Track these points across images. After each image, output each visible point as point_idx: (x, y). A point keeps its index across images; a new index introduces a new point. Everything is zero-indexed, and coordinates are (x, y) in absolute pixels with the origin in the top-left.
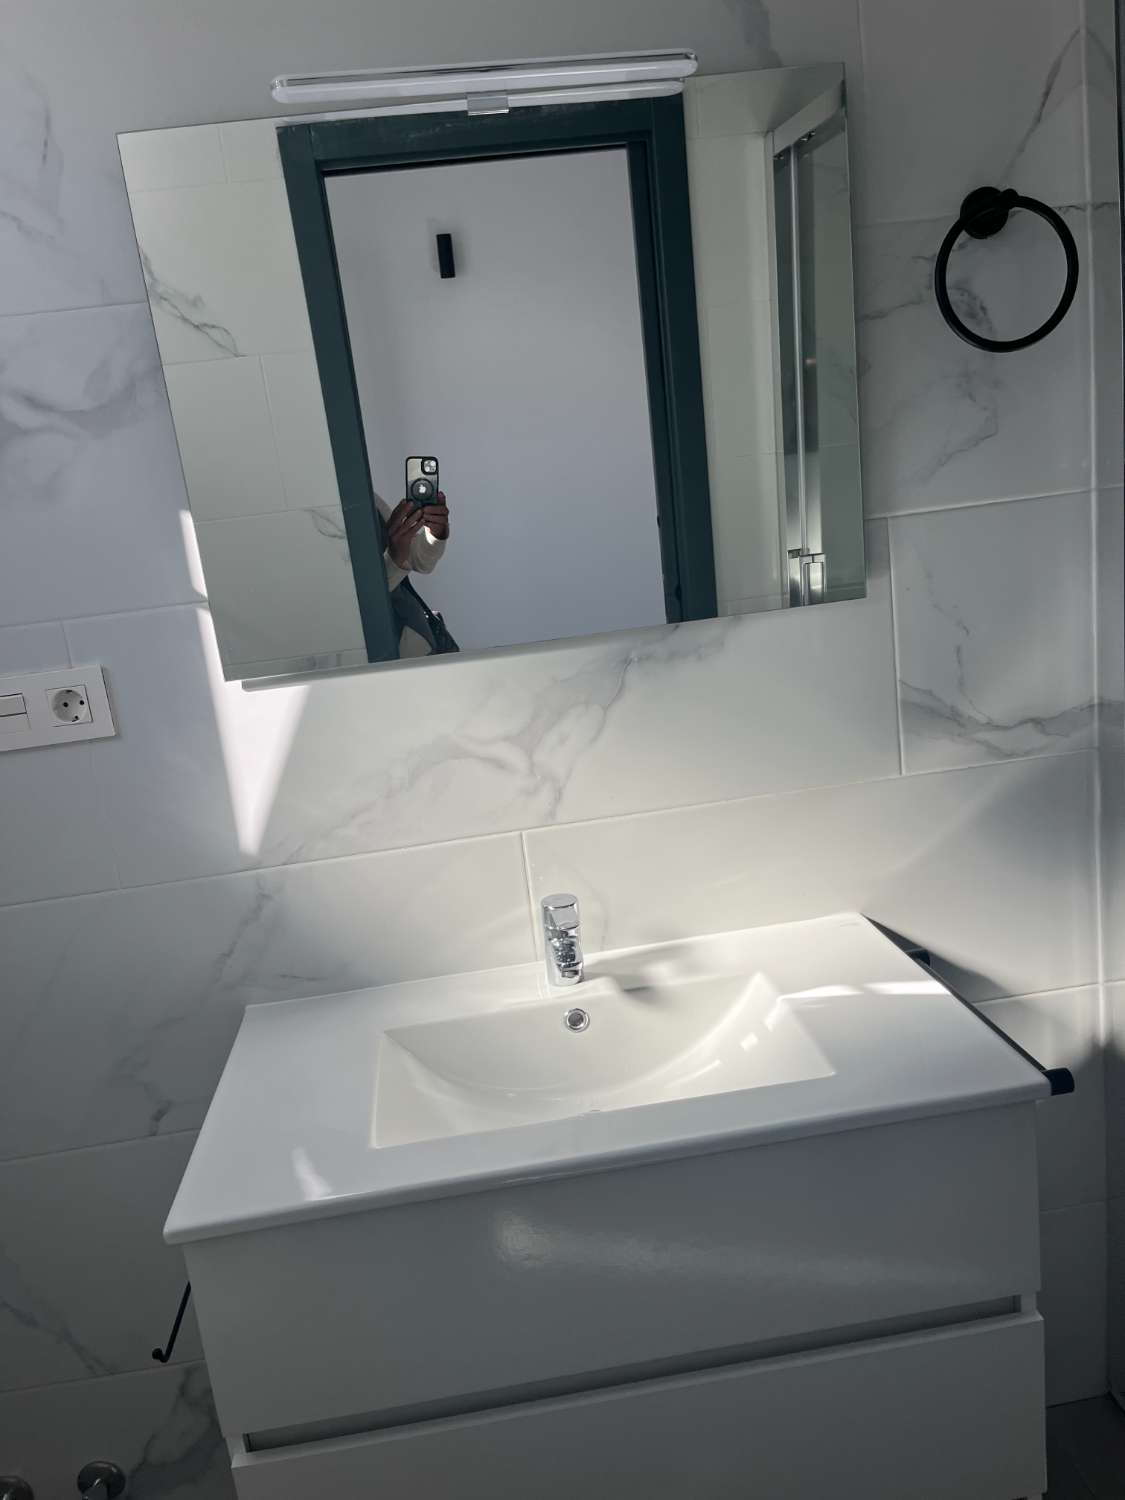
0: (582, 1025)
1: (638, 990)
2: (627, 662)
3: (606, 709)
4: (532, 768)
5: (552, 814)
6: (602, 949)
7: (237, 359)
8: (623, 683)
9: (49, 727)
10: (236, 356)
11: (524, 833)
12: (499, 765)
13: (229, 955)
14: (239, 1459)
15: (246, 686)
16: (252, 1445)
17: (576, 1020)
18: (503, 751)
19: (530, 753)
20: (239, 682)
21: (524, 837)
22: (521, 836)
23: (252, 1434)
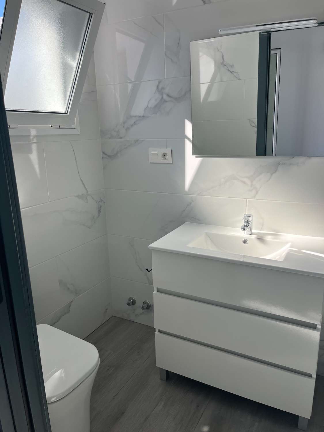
0: (246, 243)
1: (261, 239)
2: (279, 164)
3: (272, 174)
4: (252, 185)
5: (255, 197)
6: (261, 230)
7: (239, 80)
8: (277, 169)
9: (161, 160)
10: (239, 79)
11: (247, 199)
12: (244, 183)
13: (184, 211)
14: (155, 292)
15: (196, 157)
16: (158, 291)
17: (245, 241)
18: (246, 180)
19: (252, 182)
20: (195, 156)
21: (247, 201)
22: (246, 200)
23: (159, 288)
